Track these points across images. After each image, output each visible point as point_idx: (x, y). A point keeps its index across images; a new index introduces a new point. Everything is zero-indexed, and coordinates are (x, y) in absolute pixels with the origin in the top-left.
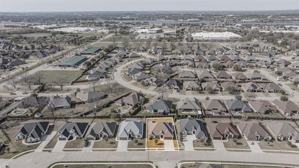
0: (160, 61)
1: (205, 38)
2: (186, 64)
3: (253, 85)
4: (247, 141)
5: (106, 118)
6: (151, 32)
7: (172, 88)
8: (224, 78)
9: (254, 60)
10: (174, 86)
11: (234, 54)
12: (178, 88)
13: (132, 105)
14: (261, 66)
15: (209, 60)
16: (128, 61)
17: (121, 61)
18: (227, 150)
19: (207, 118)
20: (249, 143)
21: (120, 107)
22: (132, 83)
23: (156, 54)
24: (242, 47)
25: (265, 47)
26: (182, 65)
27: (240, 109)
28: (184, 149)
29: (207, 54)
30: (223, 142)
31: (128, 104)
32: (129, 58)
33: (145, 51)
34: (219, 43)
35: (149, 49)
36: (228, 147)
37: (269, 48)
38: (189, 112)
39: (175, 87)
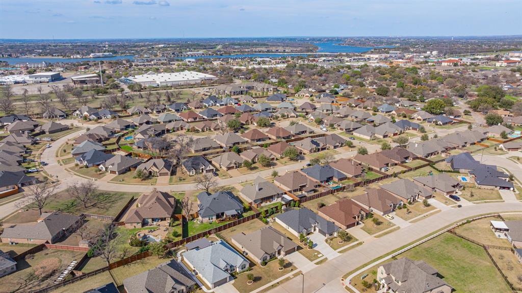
0: (122, 129)
1: (161, 82)
2: (180, 129)
3: (313, 142)
4: (384, 216)
5: (135, 260)
6: (39, 80)
7: (201, 171)
8: (260, 139)
9: (270, 109)
10: (204, 167)
11: (233, 104)
12: (213, 169)
13: (163, 219)
14: (288, 115)
15: (208, 117)
16: (52, 140)
17: (35, 143)
18: (375, 237)
19: (303, 202)
20: (387, 217)
21: (141, 229)
22: (112, 180)
23: (99, 118)
24: (234, 92)
25: (263, 89)
26: (174, 131)
27: (330, 177)
28: (326, 259)
29: (193, 108)
30: (361, 228)
31: (153, 220)
32: (47, 133)
33: (67, 115)
34: (191, 89)
35: (78, 112)
36: (372, 232)
37: (269, 89)
38: (270, 202)
39: (208, 169)
